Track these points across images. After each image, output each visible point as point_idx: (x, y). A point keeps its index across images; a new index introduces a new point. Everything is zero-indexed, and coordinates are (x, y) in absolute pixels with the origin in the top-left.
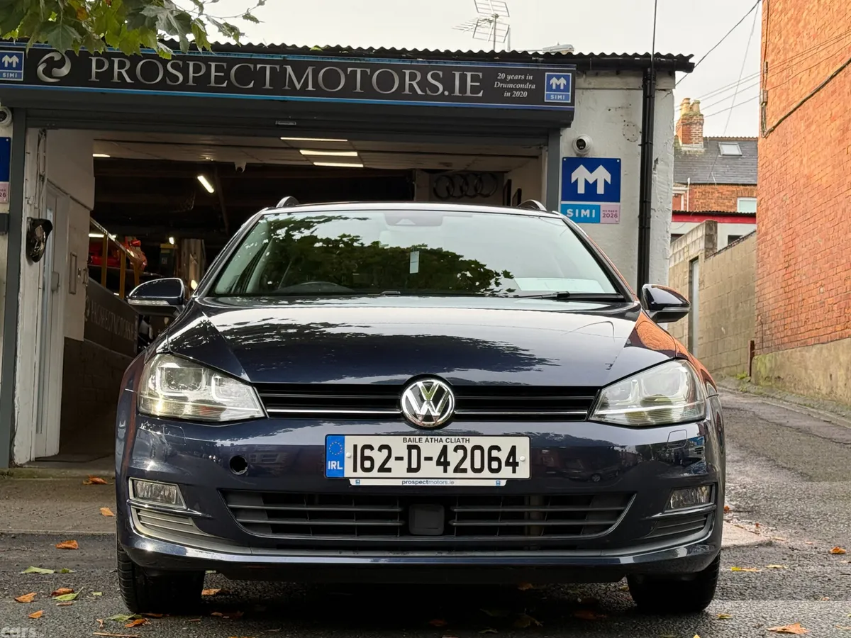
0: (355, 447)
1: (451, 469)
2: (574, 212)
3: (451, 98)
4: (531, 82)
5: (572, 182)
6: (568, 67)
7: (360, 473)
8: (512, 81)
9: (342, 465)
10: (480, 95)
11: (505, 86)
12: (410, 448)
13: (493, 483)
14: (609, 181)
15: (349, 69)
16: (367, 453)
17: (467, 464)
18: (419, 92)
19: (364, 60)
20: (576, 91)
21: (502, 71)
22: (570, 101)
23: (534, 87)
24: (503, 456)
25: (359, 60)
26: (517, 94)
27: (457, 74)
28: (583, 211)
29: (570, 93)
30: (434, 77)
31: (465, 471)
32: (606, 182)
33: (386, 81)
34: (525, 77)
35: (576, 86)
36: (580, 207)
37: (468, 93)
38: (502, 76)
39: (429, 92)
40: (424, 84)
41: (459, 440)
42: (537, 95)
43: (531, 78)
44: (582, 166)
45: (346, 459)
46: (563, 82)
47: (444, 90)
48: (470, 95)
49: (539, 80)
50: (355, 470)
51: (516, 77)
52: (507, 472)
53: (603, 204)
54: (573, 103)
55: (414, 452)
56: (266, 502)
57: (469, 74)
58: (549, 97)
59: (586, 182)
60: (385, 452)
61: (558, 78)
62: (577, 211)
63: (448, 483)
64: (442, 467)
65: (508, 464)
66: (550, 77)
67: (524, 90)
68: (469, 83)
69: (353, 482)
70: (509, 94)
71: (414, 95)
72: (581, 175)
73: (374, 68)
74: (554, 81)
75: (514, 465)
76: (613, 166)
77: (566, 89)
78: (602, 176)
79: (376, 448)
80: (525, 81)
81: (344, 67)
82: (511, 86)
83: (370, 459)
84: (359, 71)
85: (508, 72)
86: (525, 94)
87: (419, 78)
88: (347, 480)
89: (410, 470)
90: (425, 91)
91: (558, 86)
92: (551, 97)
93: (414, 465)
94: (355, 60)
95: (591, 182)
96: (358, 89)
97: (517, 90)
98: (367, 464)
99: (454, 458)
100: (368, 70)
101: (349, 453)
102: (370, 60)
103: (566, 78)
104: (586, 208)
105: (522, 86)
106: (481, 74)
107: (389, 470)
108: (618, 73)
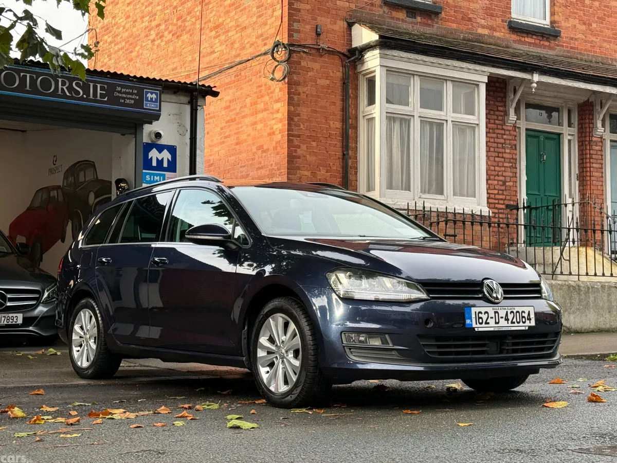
0: (476, 312)
1: (510, 322)
2: (150, 178)
3: (88, 100)
4: (136, 95)
5: (149, 158)
6: (157, 87)
7: (478, 325)
8: (125, 93)
9: (471, 321)
10: (106, 99)
11: (120, 95)
12: (495, 312)
13: (523, 328)
14: (170, 159)
15: (22, 74)
16: (480, 315)
17: (515, 320)
18: (68, 94)
19: (31, 69)
20: (162, 103)
21: (119, 86)
22: (158, 109)
23: (137, 98)
24: (526, 315)
25: (28, 68)
26: (128, 101)
27: (92, 85)
28: (155, 177)
29: (158, 104)
30: (77, 84)
31: (514, 323)
32: (168, 159)
33: (46, 84)
34: (133, 91)
35: (162, 100)
36: (154, 175)
37: (98, 98)
38: (119, 89)
39: (74, 95)
40: (70, 88)
41: (511, 309)
42: (139, 103)
43: (136, 92)
44: (154, 149)
45: (473, 319)
46: (154, 96)
47: (83, 94)
48: (99, 99)
49: (141, 94)
50: (476, 324)
51: (127, 90)
52: (528, 323)
53: (167, 173)
54: (160, 110)
55: (497, 314)
56: (437, 341)
57: (99, 86)
58: (146, 105)
59: (157, 159)
60: (486, 314)
61: (152, 93)
62: (152, 177)
63: (509, 329)
64: (507, 321)
65: (528, 319)
66: (147, 93)
67: (132, 99)
68: (99, 91)
69: (476, 329)
70: (123, 101)
71: (65, 96)
72: (154, 154)
73: (39, 75)
74: (149, 95)
75: (529, 319)
76: (172, 150)
77: (156, 101)
78: (166, 155)
79: (483, 313)
80: (132, 94)
81: (18, 72)
82: (124, 95)
83: (481, 318)
84: (28, 75)
85: (122, 86)
86: (132, 102)
87: (67, 85)
88: (474, 328)
89: (496, 323)
90: (71, 94)
91: (152, 99)
92: (148, 105)
93: (497, 321)
94: (26, 68)
95: (160, 159)
96: (28, 88)
97: (128, 99)
98: (481, 321)
99: (510, 317)
100: (35, 76)
101: (473, 316)
102: (35, 69)
103: (156, 94)
104: (157, 175)
105: (131, 96)
106: (106, 86)
107: (488, 323)
108: (175, 93)
